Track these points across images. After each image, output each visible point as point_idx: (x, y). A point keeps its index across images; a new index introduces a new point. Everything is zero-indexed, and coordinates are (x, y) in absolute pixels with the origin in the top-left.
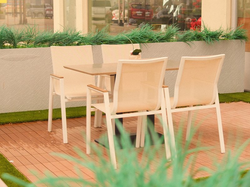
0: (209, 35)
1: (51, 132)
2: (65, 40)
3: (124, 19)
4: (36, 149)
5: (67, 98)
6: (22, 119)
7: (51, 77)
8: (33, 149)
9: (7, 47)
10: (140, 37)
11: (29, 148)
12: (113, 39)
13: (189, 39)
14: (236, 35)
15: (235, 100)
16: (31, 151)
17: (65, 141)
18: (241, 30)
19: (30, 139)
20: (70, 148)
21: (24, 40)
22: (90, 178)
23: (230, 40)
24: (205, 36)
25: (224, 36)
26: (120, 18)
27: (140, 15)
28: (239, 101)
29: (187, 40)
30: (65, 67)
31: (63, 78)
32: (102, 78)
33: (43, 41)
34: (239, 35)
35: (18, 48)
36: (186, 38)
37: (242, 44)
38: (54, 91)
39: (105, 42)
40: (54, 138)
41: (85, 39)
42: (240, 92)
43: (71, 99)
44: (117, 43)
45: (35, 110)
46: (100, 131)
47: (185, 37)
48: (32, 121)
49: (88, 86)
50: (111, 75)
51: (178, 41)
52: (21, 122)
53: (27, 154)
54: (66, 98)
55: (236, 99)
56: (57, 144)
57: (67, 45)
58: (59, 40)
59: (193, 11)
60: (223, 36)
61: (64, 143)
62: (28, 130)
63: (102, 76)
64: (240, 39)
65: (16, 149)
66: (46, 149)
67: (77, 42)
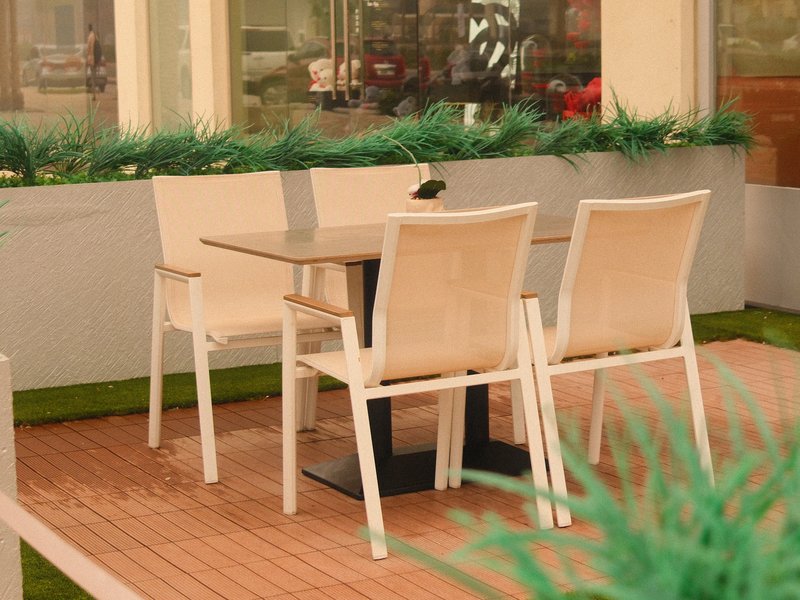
0: (635, 131)
1: (158, 448)
2: (185, 158)
3: (350, 87)
4: (121, 503)
5: (213, 340)
6: (59, 411)
7: (158, 273)
8: (113, 503)
9: (4, 182)
10: (419, 142)
11: (97, 499)
12: (336, 151)
13: (571, 147)
14: (717, 131)
15: (723, 334)
16: (107, 509)
17: (211, 474)
18: (732, 116)
19: (98, 473)
20: (227, 498)
21: (57, 160)
22: (309, 587)
23: (698, 148)
24: (623, 136)
25: (681, 135)
26: (336, 85)
27: (390, 73)
28: (734, 336)
29: (563, 149)
30: (206, 242)
31: (198, 275)
32: (317, 275)
33: (117, 162)
34: (725, 131)
35: (38, 184)
36: (564, 145)
37: (737, 158)
38: (167, 319)
39: (312, 160)
40: (171, 466)
41: (250, 153)
42: (733, 309)
43: (226, 343)
44: (348, 162)
45: (95, 381)
46: (314, 441)
47: (558, 140)
48: (93, 416)
49: (285, 298)
50: (347, 264)
51: (539, 152)
52: (57, 421)
53: (96, 518)
54: (209, 338)
55: (724, 331)
56: (187, 487)
57: (192, 173)
58: (167, 158)
59: (568, 60)
60: (676, 136)
61: (207, 481)
62: (83, 443)
63: (318, 268)
64: (729, 143)
65: (58, 504)
66: (152, 503)
67: (225, 164)
